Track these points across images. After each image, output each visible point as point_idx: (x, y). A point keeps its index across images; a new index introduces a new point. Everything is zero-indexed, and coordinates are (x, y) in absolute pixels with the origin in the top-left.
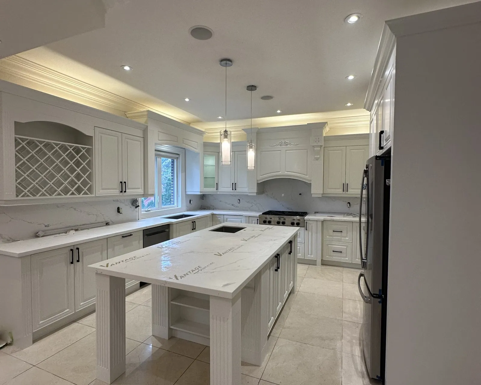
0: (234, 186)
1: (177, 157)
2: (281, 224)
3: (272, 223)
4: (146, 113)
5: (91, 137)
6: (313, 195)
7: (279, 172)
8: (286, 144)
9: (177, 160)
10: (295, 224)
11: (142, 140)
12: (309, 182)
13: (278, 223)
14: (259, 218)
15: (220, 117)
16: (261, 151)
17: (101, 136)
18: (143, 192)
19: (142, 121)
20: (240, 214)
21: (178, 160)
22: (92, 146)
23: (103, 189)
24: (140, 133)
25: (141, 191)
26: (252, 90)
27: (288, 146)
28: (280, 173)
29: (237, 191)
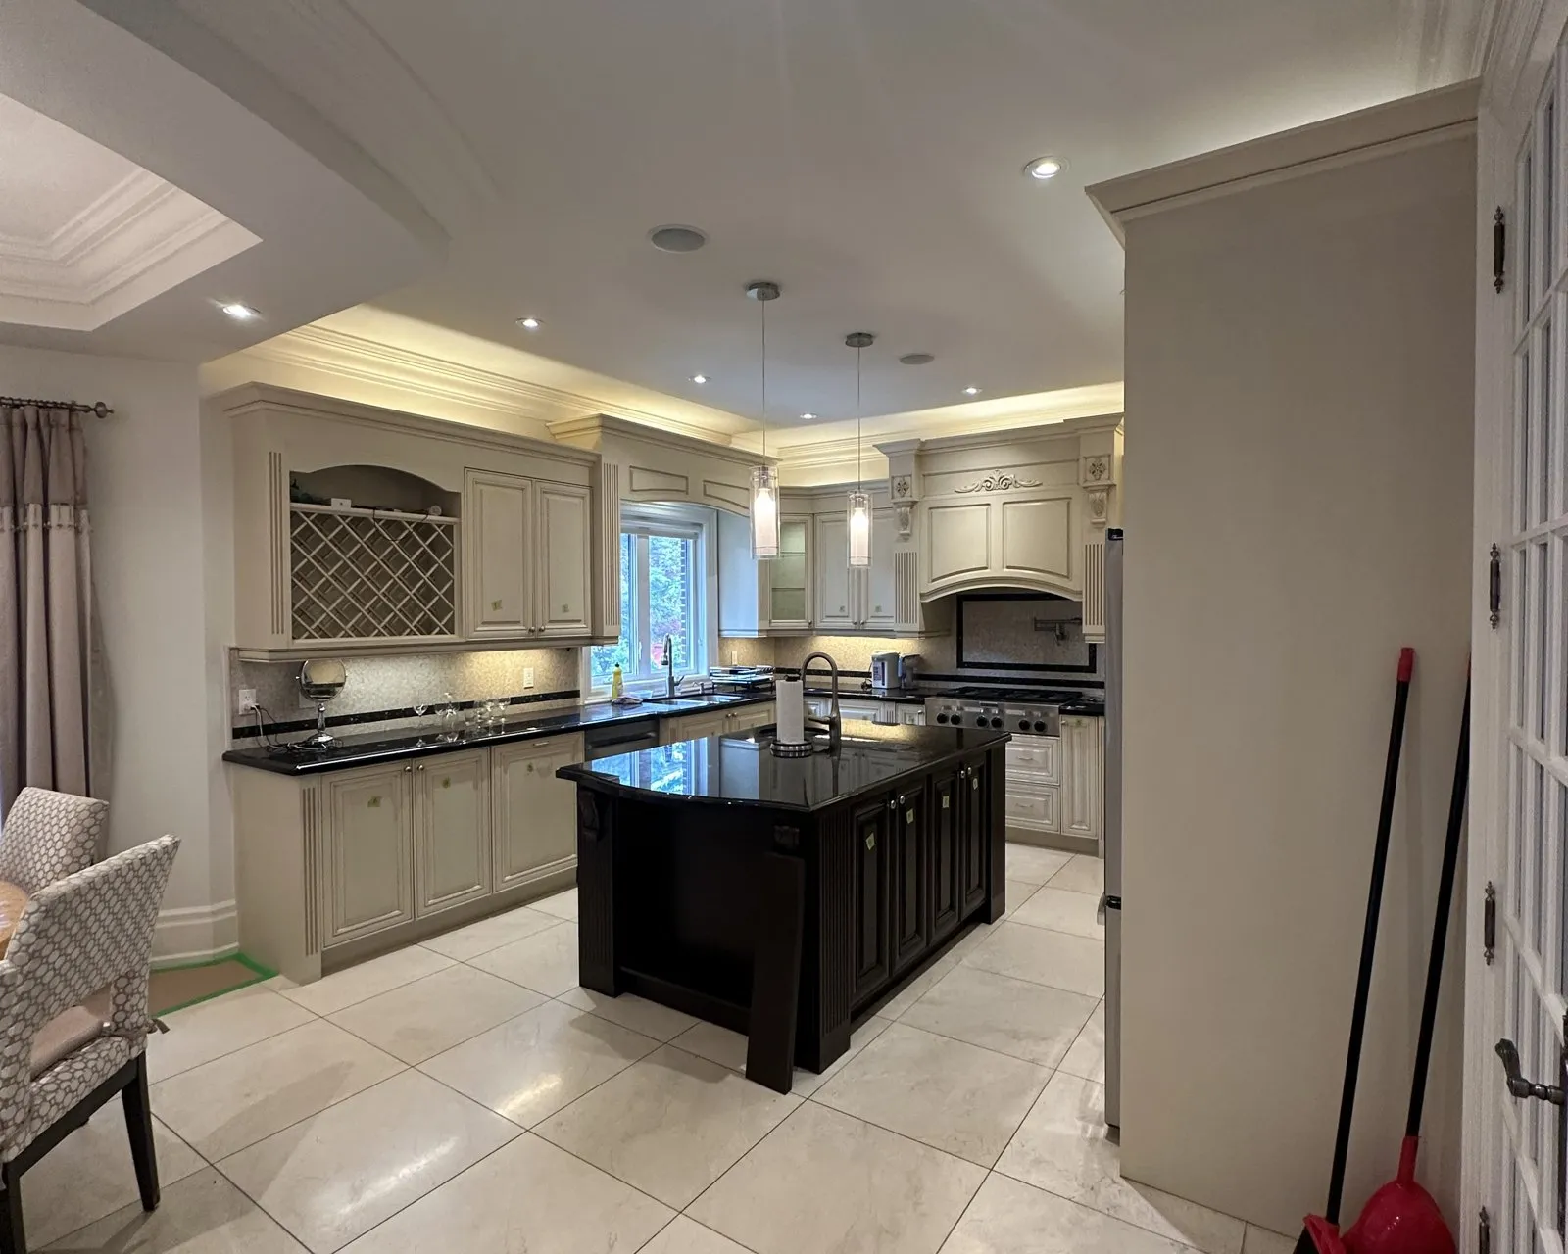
0: (859, 613)
1: (696, 534)
2: (989, 725)
3: (964, 723)
4: (596, 423)
5: (457, 494)
6: (1086, 637)
7: (985, 568)
8: (1004, 483)
9: (695, 543)
10: (1033, 727)
11: (587, 491)
12: (1075, 600)
13: (981, 724)
14: (924, 709)
15: (808, 416)
16: (931, 509)
17: (481, 491)
18: (589, 630)
19: (588, 442)
21: (699, 540)
22: (460, 517)
23: (485, 623)
24: (580, 475)
25: (583, 629)
26: (861, 345)
27: (1011, 489)
28: (988, 571)
29: (866, 626)
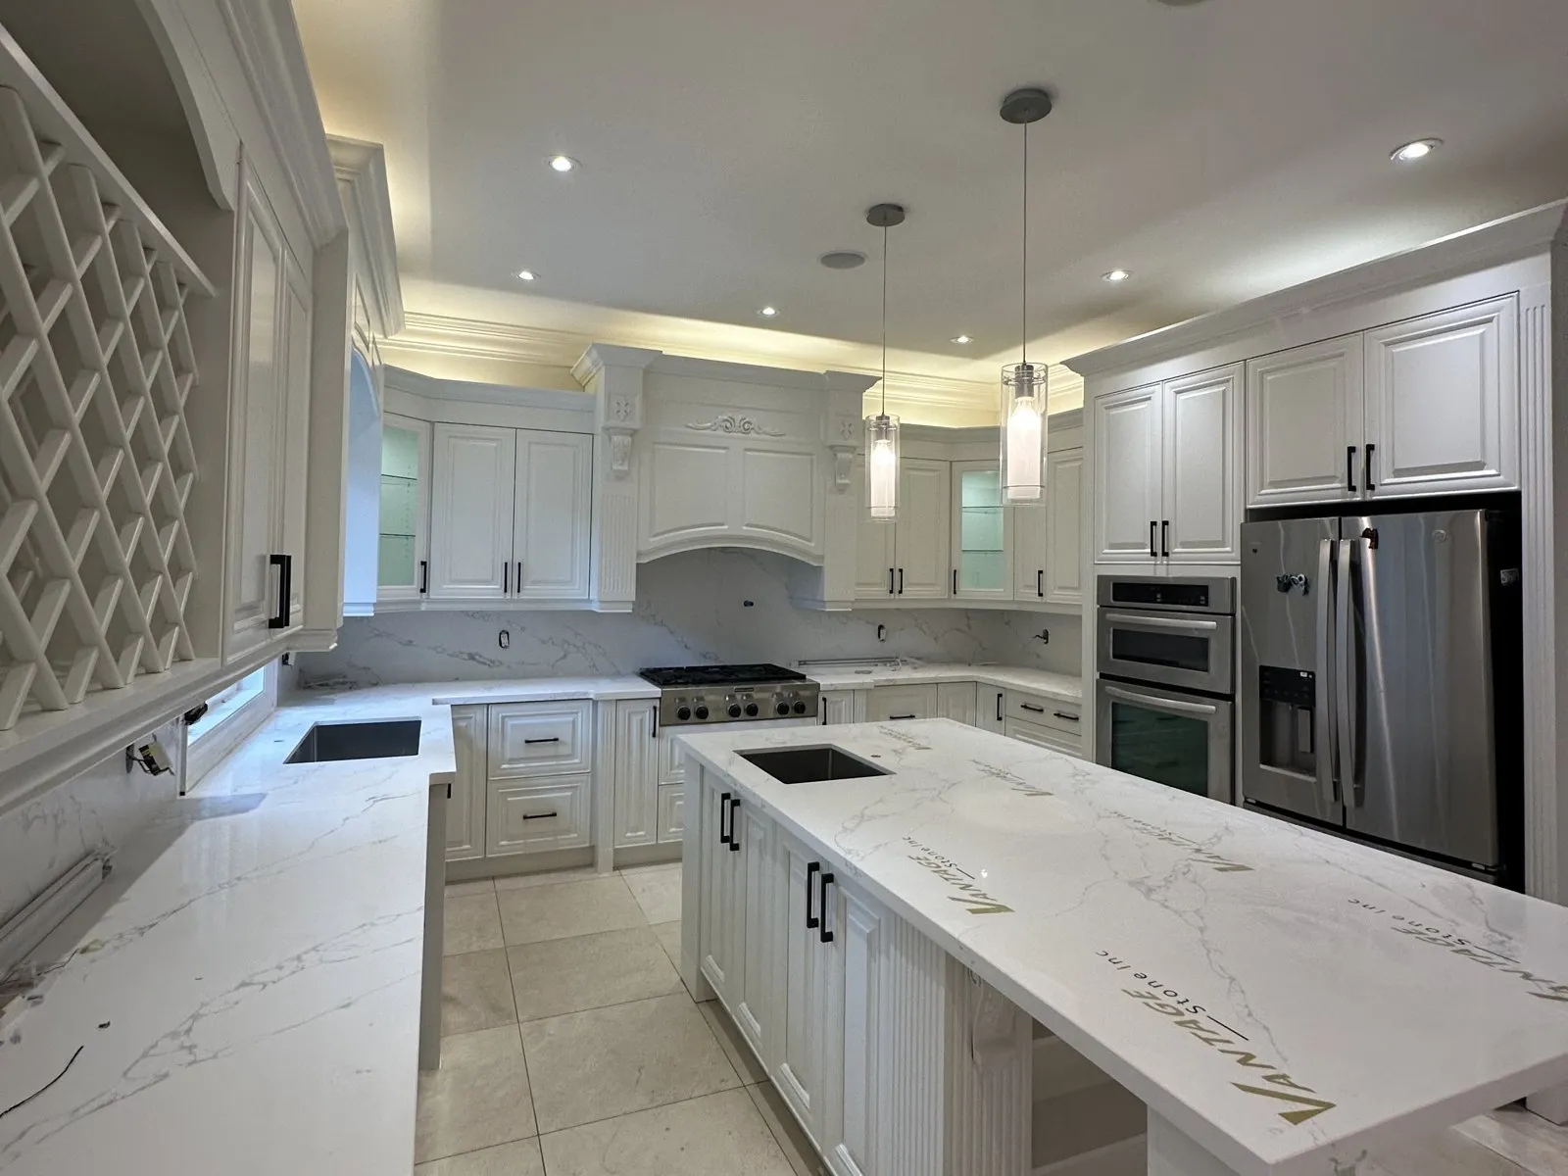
0: (513, 576)
2: (743, 714)
3: (711, 716)
6: (827, 605)
7: (723, 525)
8: (746, 427)
10: (792, 707)
12: (815, 564)
13: (734, 713)
14: (657, 703)
16: (654, 442)
20: (574, 694)
27: (753, 435)
28: (726, 527)
29: (524, 595)
